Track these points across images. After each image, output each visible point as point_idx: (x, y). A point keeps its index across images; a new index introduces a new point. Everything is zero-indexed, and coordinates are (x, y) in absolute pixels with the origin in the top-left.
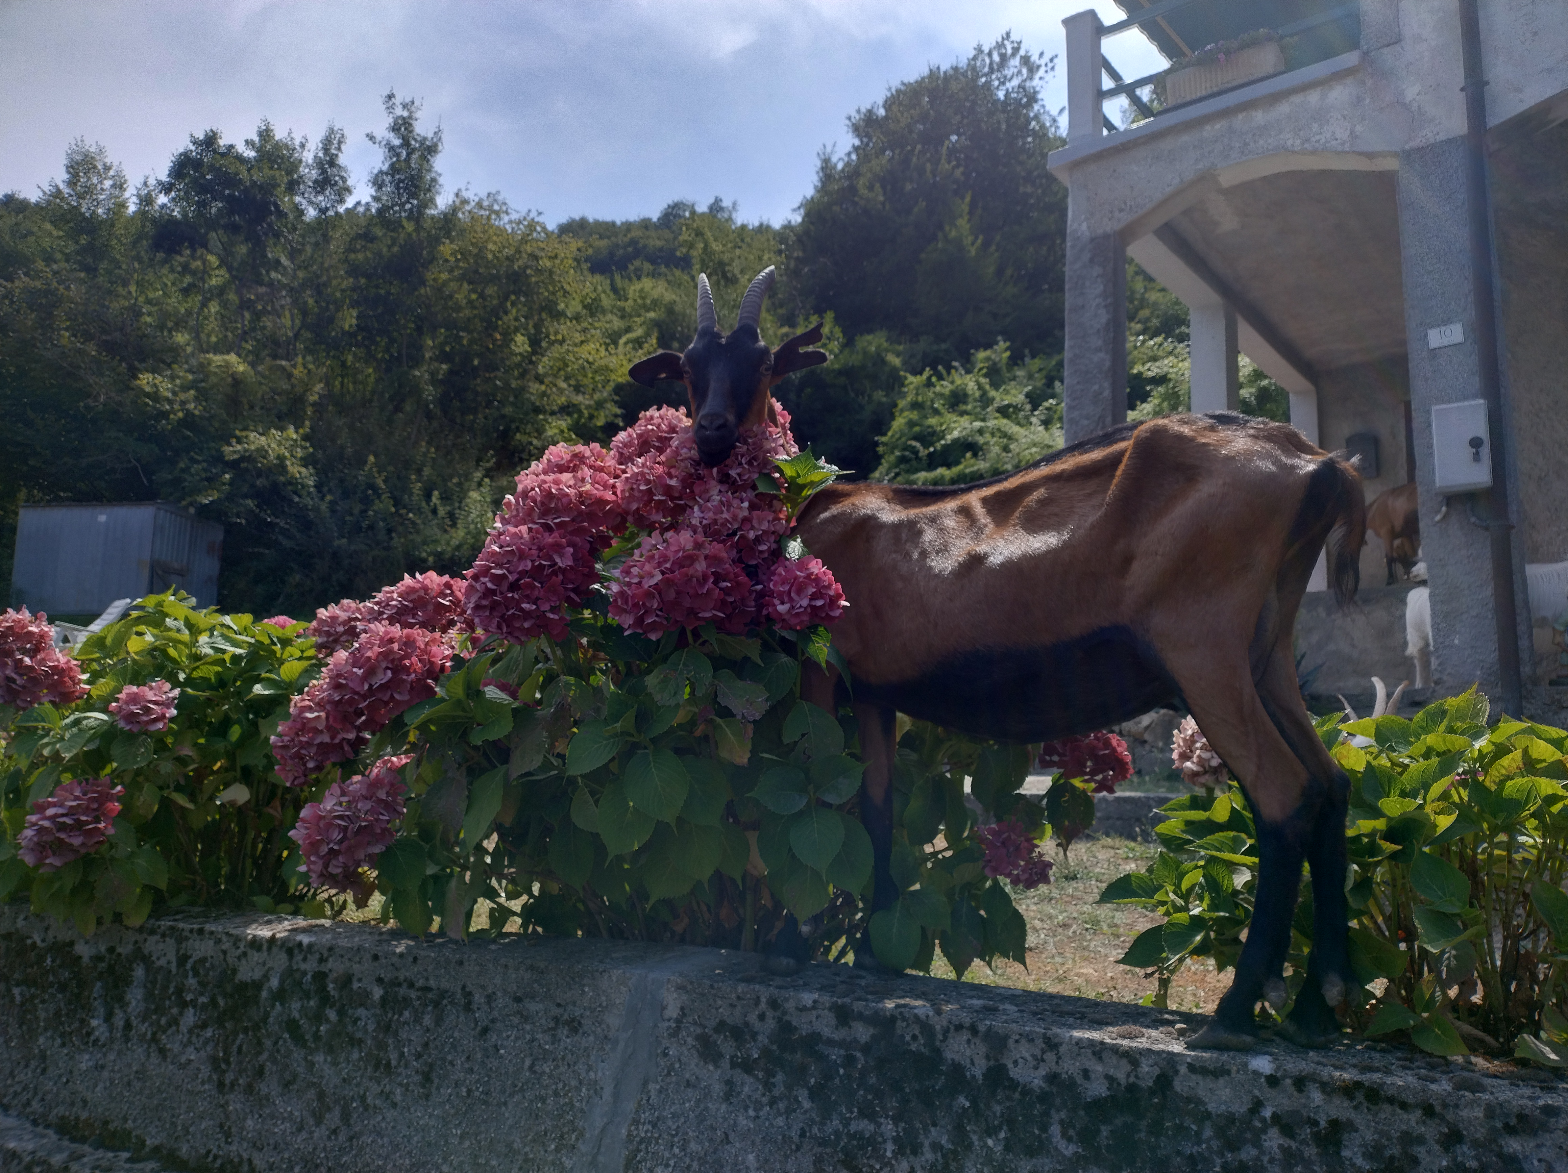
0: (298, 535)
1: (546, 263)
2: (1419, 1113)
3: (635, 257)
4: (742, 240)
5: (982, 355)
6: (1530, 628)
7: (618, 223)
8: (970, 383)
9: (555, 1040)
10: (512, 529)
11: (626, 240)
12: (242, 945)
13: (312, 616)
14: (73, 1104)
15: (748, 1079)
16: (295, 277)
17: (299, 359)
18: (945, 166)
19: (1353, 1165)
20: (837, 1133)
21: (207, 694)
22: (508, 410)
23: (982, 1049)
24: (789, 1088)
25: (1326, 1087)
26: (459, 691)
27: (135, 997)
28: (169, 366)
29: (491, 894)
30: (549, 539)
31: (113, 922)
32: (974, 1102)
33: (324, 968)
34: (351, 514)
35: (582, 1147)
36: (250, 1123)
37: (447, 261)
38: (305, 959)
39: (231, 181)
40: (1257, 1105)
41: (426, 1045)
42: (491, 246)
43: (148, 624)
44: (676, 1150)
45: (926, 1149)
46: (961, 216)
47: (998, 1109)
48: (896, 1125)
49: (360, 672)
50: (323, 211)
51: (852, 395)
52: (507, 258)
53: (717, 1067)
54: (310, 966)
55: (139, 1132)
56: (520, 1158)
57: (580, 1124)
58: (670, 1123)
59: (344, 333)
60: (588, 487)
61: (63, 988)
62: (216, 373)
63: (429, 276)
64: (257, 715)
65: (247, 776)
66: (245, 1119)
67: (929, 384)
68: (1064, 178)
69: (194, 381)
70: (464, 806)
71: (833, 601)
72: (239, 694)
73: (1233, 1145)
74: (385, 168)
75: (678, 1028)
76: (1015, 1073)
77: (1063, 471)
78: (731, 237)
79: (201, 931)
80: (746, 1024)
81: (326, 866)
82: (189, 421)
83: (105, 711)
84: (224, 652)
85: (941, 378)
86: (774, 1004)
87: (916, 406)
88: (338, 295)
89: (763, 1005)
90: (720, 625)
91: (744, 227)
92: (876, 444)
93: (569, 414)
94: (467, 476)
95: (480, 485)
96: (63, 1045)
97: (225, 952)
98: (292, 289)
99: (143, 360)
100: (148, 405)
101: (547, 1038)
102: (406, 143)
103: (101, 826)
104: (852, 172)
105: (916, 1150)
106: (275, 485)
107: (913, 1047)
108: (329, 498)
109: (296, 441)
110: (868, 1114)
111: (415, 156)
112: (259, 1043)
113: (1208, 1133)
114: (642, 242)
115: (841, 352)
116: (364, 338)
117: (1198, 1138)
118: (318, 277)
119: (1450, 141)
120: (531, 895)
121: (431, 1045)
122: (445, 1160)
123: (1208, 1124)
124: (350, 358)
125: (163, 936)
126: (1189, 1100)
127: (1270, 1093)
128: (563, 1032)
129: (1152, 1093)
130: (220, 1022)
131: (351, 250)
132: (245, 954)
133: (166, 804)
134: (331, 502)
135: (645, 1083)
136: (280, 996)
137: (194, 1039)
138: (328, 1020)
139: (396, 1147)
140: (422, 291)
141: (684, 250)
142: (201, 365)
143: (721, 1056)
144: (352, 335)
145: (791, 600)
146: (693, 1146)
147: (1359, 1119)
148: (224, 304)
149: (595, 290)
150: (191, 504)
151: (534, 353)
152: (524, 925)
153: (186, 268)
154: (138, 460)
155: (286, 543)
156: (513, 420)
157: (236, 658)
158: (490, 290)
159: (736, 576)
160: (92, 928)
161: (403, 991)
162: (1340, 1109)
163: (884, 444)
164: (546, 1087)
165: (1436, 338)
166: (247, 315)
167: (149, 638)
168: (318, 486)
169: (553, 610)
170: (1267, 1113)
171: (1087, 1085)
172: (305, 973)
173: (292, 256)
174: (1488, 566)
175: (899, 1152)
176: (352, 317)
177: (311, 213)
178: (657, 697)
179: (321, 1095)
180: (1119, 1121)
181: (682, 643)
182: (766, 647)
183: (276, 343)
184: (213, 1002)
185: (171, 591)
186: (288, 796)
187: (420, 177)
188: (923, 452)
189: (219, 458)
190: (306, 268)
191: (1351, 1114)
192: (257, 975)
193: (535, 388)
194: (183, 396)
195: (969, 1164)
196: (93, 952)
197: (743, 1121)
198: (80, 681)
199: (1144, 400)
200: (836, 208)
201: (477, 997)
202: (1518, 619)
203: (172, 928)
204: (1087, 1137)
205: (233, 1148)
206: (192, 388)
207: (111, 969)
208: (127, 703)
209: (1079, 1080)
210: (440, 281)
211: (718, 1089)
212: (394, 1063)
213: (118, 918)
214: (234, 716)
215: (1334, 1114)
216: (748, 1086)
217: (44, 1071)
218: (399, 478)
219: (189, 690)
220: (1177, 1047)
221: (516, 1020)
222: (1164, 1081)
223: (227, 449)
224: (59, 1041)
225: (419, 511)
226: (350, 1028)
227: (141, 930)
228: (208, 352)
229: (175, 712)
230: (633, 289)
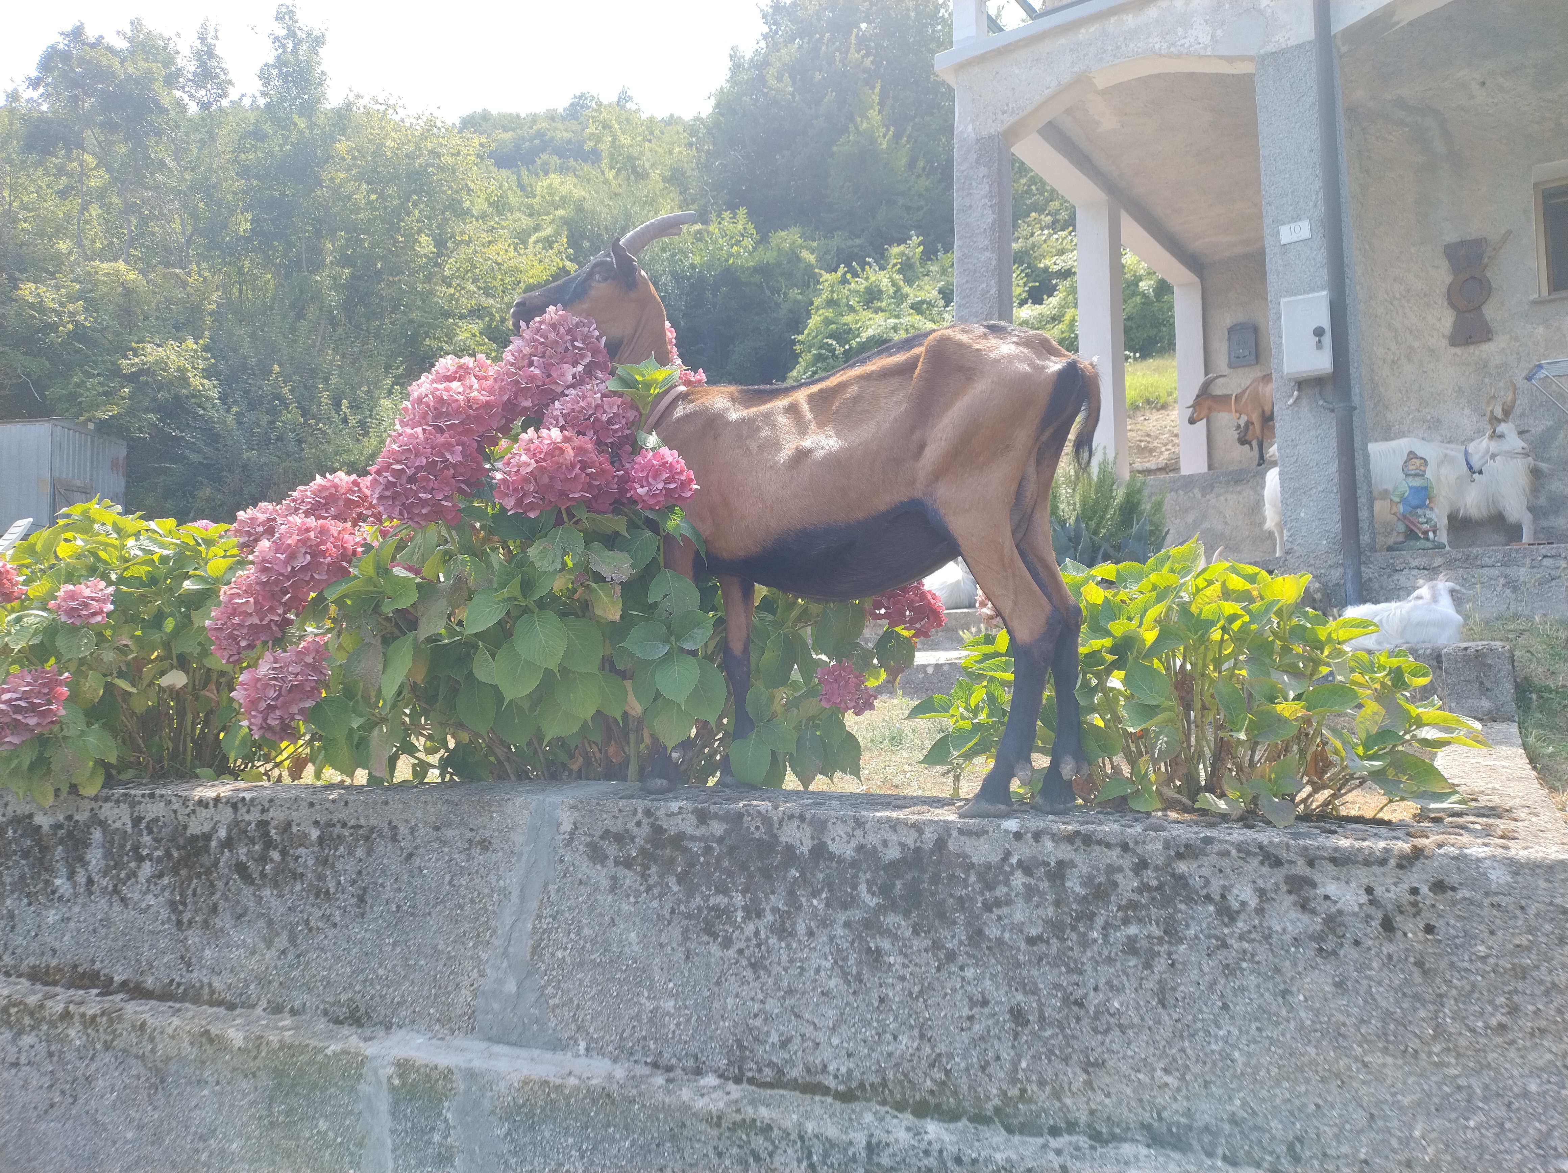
0: (205, 449)
1: (447, 160)
2: (1118, 850)
3: (543, 150)
4: (652, 133)
5: (895, 250)
6: (1371, 500)
7: (523, 115)
8: (883, 279)
9: (470, 858)
10: (408, 430)
11: (532, 131)
12: (190, 804)
13: (232, 519)
14: (43, 954)
15: (629, 873)
16: (182, 179)
17: (194, 267)
18: (854, 56)
19: (1073, 892)
20: (699, 908)
21: (142, 590)
22: (415, 315)
23: (809, 832)
24: (662, 876)
25: (1054, 837)
26: (371, 571)
27: (95, 857)
28: (53, 275)
29: (411, 750)
30: (441, 439)
31: (70, 793)
32: (803, 874)
33: (265, 817)
34: (259, 426)
35: (495, 942)
36: (208, 952)
37: (343, 159)
38: (248, 812)
39: (103, 74)
40: (1008, 854)
41: (360, 872)
42: (390, 143)
43: (77, 531)
44: (572, 936)
45: (768, 912)
46: (872, 107)
47: (820, 876)
48: (744, 896)
49: (283, 557)
50: (205, 106)
51: (768, 293)
52: (407, 155)
53: (603, 866)
54: (254, 816)
55: (106, 971)
56: (444, 956)
57: (493, 924)
58: (567, 915)
59: (239, 238)
60: (475, 393)
61: (26, 854)
62: (105, 282)
63: (325, 176)
64: (188, 608)
65: (183, 663)
66: (203, 950)
67: (844, 281)
68: (951, 80)
69: (81, 291)
70: (381, 667)
71: (685, 485)
72: (170, 589)
73: (989, 886)
74: (271, 61)
75: (572, 839)
76: (833, 847)
77: (872, 372)
78: (640, 130)
79: (152, 796)
80: (627, 831)
81: (265, 720)
82: (80, 334)
83: (44, 609)
84: (152, 553)
85: (855, 275)
86: (648, 813)
87: (831, 303)
88: (230, 197)
89: (640, 815)
90: (589, 505)
91: (651, 120)
92: (794, 343)
93: (479, 317)
94: (377, 384)
95: (390, 392)
96: (30, 904)
97: (175, 812)
98: (180, 192)
99: (25, 270)
100: (34, 317)
101: (463, 857)
102: (291, 34)
103: (54, 707)
104: (761, 64)
105: (759, 914)
106: (177, 397)
107: (757, 836)
108: (235, 409)
109: (196, 351)
110: (722, 889)
111: (304, 47)
112: (212, 885)
113: (973, 879)
114: (549, 134)
115: (755, 249)
116: (260, 243)
117: (965, 883)
118: (208, 179)
119: (1300, 46)
120: (447, 749)
121: (364, 872)
122: (380, 965)
123: (972, 872)
124: (247, 264)
125: (117, 802)
126: (958, 856)
127: (1017, 845)
128: (476, 851)
129: (932, 852)
130: (175, 871)
131: (239, 149)
132: (194, 811)
133: (110, 688)
134: (237, 414)
135: (546, 885)
136: (228, 843)
137: (152, 887)
138: (272, 860)
139: (338, 959)
140: (319, 192)
141: (592, 144)
142: (89, 274)
143: (606, 857)
144: (249, 240)
145: (649, 484)
146: (587, 931)
147: (1078, 858)
148: (107, 207)
149: (500, 187)
150: (90, 420)
151: (439, 254)
152: (442, 775)
153: (61, 171)
154: (28, 376)
155: (194, 457)
156: (420, 326)
157: (164, 559)
158: (390, 190)
159: (601, 463)
160: (50, 800)
161: (337, 830)
162: (1065, 852)
163: (801, 343)
164: (464, 897)
165: (1289, 234)
166: (134, 221)
167: (79, 542)
168: (223, 398)
169: (446, 498)
170: (1014, 860)
171: (885, 851)
172: (249, 823)
173: (177, 159)
174: (1334, 444)
175: (747, 917)
176: (246, 220)
177: (193, 108)
178: (538, 565)
179: (270, 923)
180: (909, 876)
181: (559, 522)
182: (632, 525)
183: (167, 250)
184: (168, 855)
185: (96, 499)
186: (222, 680)
187: (310, 70)
188: (839, 350)
189: (115, 372)
190: (193, 169)
191: (1072, 855)
192: (206, 828)
193: (442, 290)
194: (71, 308)
195: (800, 921)
196: (52, 821)
197: (625, 907)
198: (17, 583)
199: (1050, 295)
200: (746, 99)
201: (401, 829)
202: (1359, 492)
203: (125, 795)
204: (885, 891)
205: (195, 975)
206: (80, 299)
207: (70, 834)
208: (65, 600)
209: (880, 848)
210: (337, 181)
211: (605, 883)
212: (332, 890)
213: (74, 789)
214: (168, 610)
215: (1061, 856)
216: (629, 878)
217: (13, 928)
218: (305, 387)
219: (124, 588)
220: (952, 817)
221: (436, 845)
222: (941, 844)
223: (124, 362)
224: (26, 901)
225: (329, 421)
226: (292, 865)
227: (96, 798)
228: (93, 259)
229: (111, 607)
230: (541, 185)
